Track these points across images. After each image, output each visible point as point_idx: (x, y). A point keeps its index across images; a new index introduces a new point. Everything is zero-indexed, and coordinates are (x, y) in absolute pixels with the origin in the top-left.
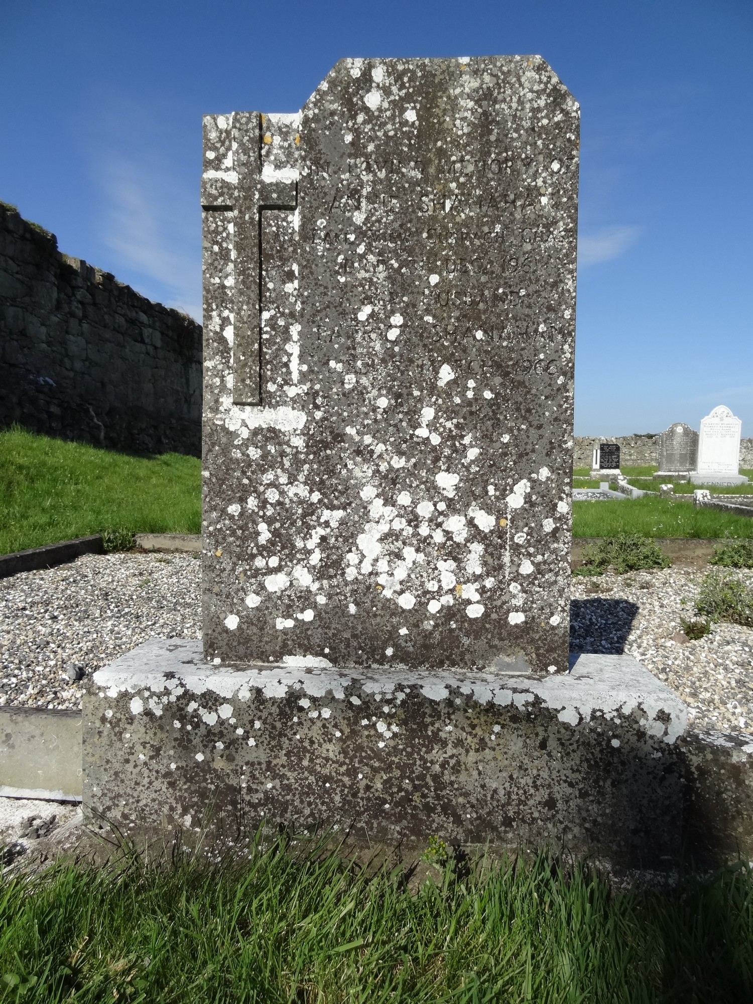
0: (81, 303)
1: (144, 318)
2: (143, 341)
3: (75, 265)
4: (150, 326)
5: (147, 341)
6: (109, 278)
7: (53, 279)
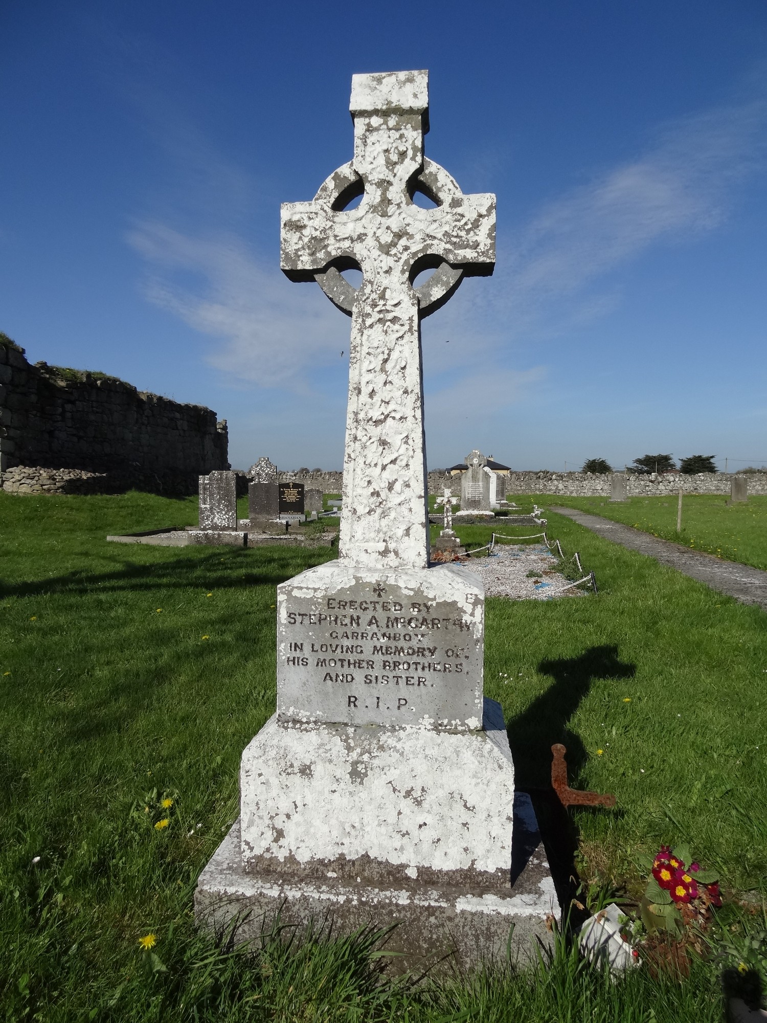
0: (147, 416)
1: (178, 415)
2: (177, 429)
3: (144, 398)
4: (181, 419)
5: (179, 428)
6: (160, 399)
7: (135, 409)
